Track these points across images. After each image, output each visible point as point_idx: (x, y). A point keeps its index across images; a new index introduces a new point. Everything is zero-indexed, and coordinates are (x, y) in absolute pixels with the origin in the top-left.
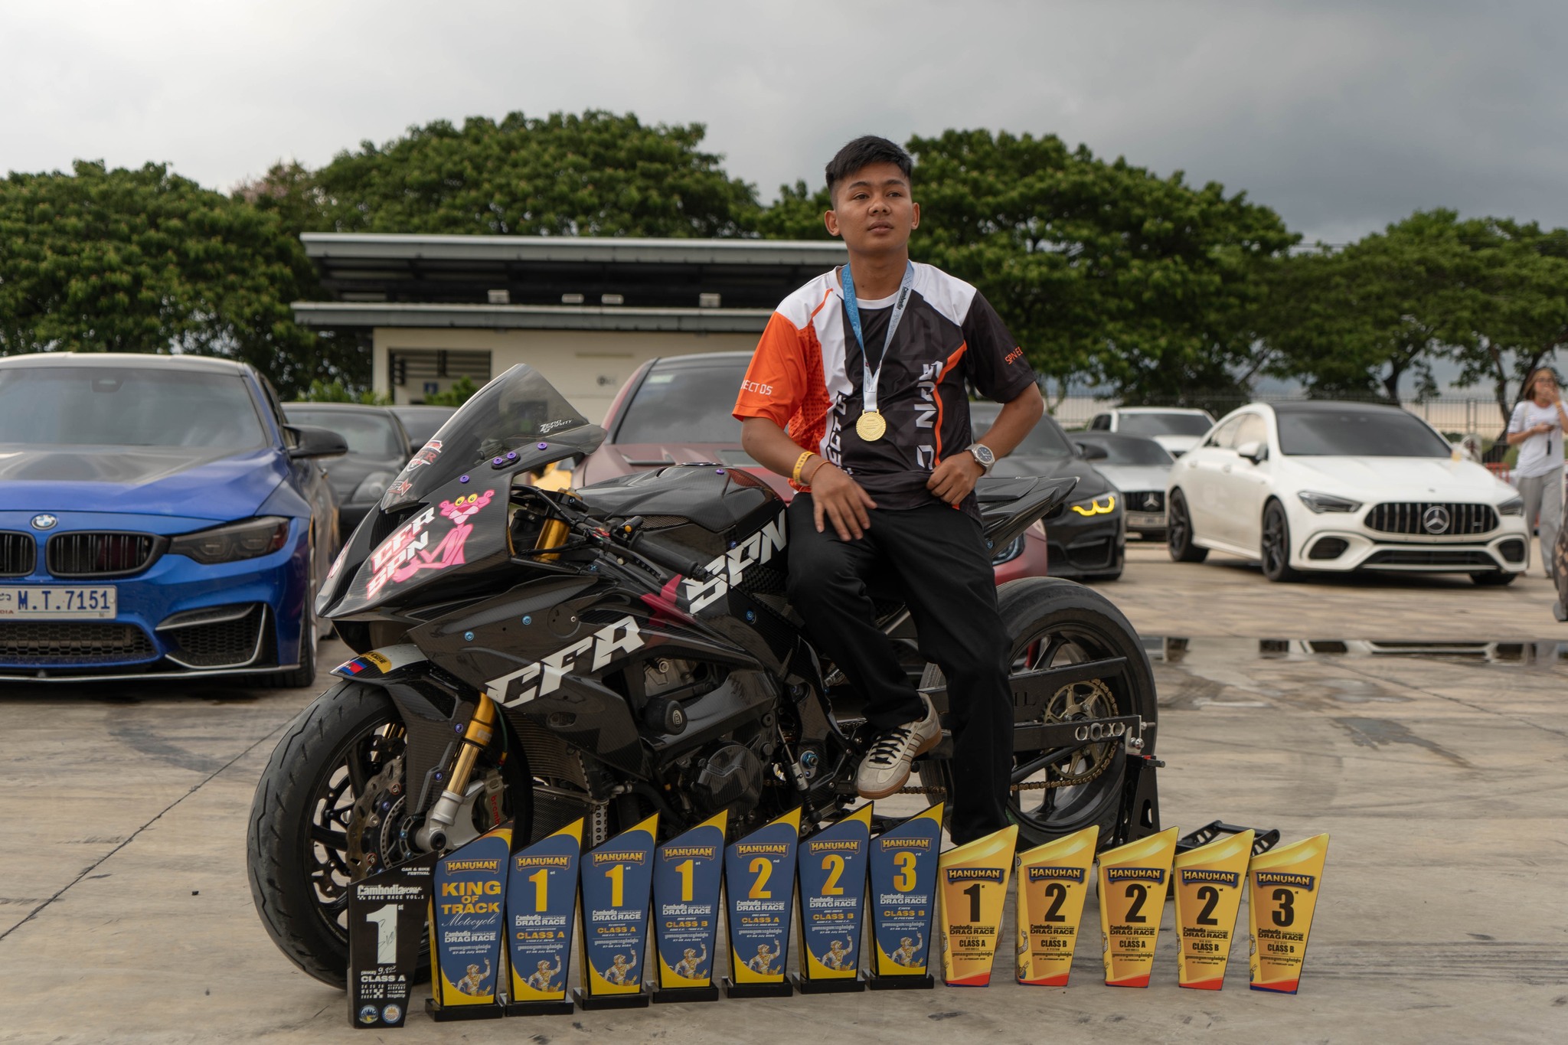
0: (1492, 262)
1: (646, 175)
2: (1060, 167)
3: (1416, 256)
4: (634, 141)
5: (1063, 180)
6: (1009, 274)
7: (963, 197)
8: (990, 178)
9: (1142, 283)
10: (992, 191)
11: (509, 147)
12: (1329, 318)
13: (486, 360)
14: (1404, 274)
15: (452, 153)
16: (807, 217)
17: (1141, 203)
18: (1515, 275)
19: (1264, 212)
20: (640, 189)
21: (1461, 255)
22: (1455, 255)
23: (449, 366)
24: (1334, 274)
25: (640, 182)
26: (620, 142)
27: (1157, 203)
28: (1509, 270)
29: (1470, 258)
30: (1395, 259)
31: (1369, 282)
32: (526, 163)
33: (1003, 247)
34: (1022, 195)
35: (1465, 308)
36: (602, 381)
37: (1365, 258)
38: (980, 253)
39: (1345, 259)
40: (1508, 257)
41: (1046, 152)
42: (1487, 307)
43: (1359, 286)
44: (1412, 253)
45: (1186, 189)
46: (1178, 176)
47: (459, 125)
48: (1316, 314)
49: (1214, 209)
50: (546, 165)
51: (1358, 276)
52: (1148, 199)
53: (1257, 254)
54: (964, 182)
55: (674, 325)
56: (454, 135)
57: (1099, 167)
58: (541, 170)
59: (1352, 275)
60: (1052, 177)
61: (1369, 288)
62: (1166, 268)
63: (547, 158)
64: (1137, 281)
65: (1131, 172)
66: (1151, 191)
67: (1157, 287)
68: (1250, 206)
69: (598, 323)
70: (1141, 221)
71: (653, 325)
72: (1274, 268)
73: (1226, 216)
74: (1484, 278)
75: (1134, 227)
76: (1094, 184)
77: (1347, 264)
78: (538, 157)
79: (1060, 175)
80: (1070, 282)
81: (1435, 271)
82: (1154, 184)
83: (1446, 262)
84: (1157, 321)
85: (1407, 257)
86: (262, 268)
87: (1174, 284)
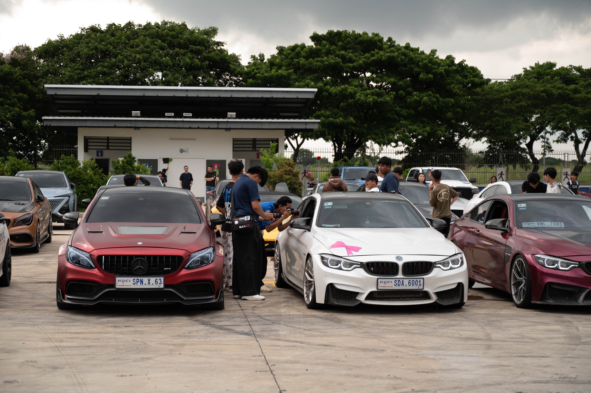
0: (576, 91)
1: (192, 51)
2: (381, 49)
3: (542, 89)
4: (186, 36)
5: (383, 55)
6: (359, 99)
7: (338, 63)
8: (350, 54)
9: (418, 103)
10: (351, 61)
11: (129, 38)
12: (502, 117)
13: (129, 141)
14: (536, 97)
15: (102, 41)
16: (266, 72)
17: (418, 65)
18: (585, 97)
19: (472, 68)
20: (190, 58)
21: (561, 88)
22: (559, 88)
23: (110, 144)
24: (505, 97)
25: (189, 55)
26: (180, 36)
27: (425, 66)
28: (582, 95)
29: (566, 89)
30: (532, 90)
31: (521, 100)
32: (138, 46)
33: (356, 86)
34: (364, 62)
35: (563, 112)
36: (182, 151)
37: (518, 90)
38: (346, 89)
39: (509, 90)
40: (582, 89)
41: (375, 42)
42: (573, 112)
43: (516, 102)
44: (539, 87)
45: (437, 58)
46: (434, 52)
47: (104, 28)
48: (496, 115)
49: (451, 68)
50: (148, 47)
51: (516, 98)
52: (420, 63)
53: (469, 88)
54: (338, 56)
55: (215, 126)
56: (101, 32)
57: (398, 48)
58: (145, 49)
59: (513, 97)
60: (378, 53)
61: (521, 103)
62: (429, 96)
63: (147, 43)
64: (416, 101)
65: (413, 50)
66: (423, 60)
67: (425, 104)
68: (467, 65)
69: (181, 125)
70: (419, 74)
71: (206, 126)
72: (477, 94)
73: (457, 72)
74: (572, 99)
75: (415, 77)
76: (398, 57)
77: (510, 92)
78: (143, 43)
79: (381, 53)
80: (387, 102)
81: (550, 95)
82: (423, 56)
83: (555, 92)
84: (426, 120)
85: (537, 89)
86: (14, 95)
87: (433, 103)
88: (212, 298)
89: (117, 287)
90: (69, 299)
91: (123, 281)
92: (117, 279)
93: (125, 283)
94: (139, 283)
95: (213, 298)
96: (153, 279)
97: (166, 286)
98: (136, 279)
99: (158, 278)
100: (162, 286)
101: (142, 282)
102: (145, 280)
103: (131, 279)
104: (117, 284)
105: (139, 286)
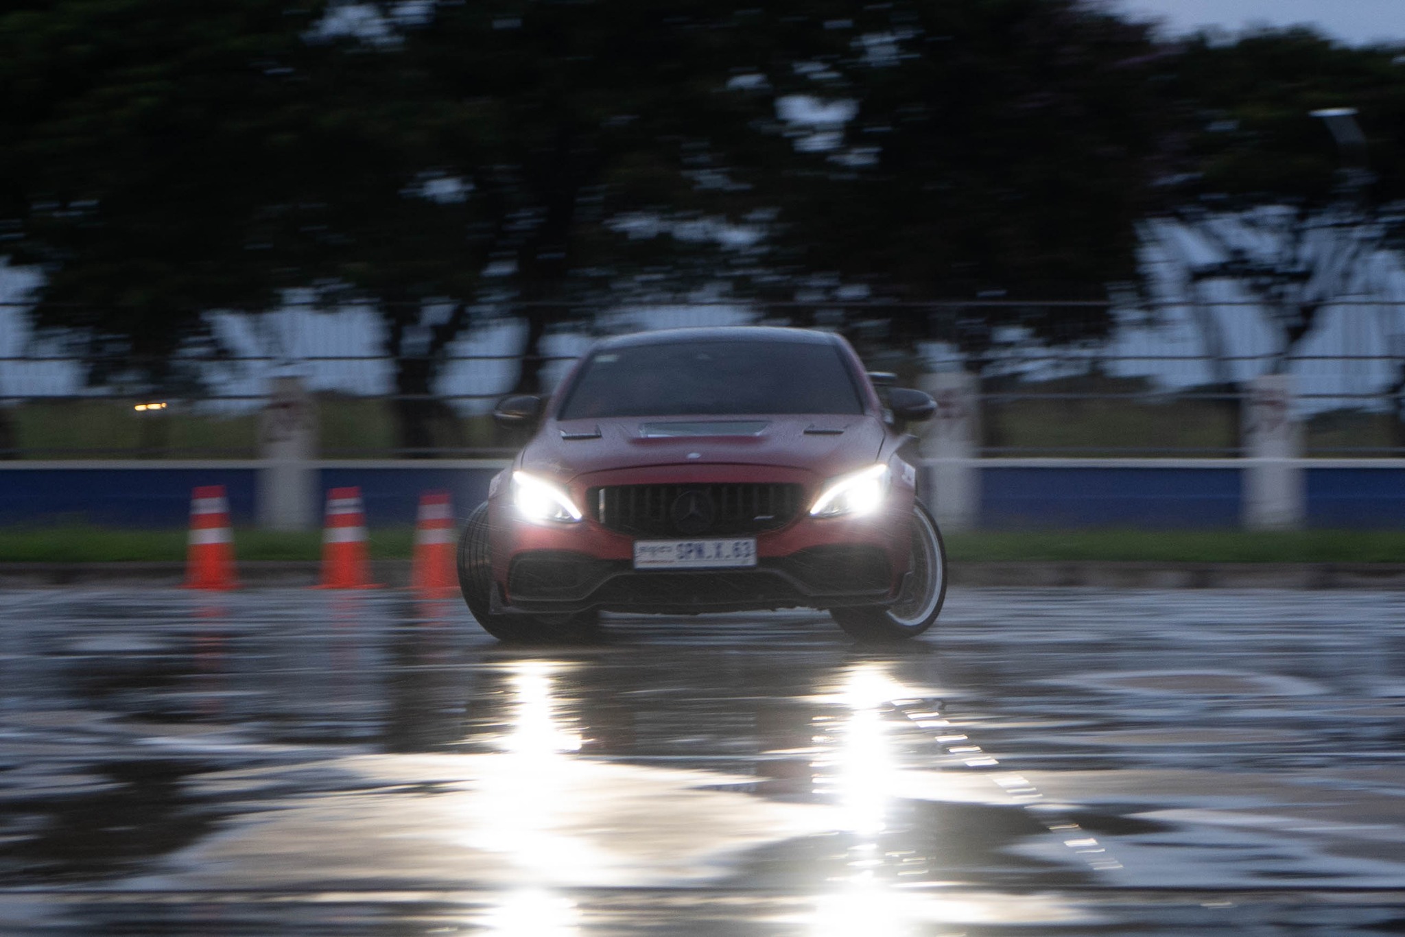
88: (883, 596)
89: (639, 566)
90: (518, 604)
91: (653, 550)
92: (639, 545)
93: (660, 556)
94: (693, 555)
95: (887, 593)
96: (728, 545)
97: (762, 560)
98: (686, 543)
99: (743, 541)
100: (751, 561)
101: (700, 551)
102: (709, 545)
103: (673, 544)
104: (637, 559)
105: (693, 562)
